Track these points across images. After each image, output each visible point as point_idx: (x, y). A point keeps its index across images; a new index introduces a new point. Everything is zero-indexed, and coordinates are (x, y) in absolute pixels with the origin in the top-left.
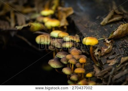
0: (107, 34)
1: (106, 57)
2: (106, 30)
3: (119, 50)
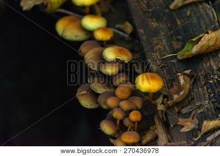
0: (180, 37)
1: (176, 110)
2: (179, 23)
3: (200, 89)
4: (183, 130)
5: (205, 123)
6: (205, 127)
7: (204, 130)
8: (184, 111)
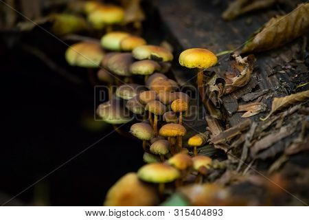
0: (238, 41)
1: (236, 97)
2: (236, 31)
3: (268, 79)
4: (245, 115)
5: (276, 99)
6: (276, 104)
7: (274, 108)
8: (246, 98)
